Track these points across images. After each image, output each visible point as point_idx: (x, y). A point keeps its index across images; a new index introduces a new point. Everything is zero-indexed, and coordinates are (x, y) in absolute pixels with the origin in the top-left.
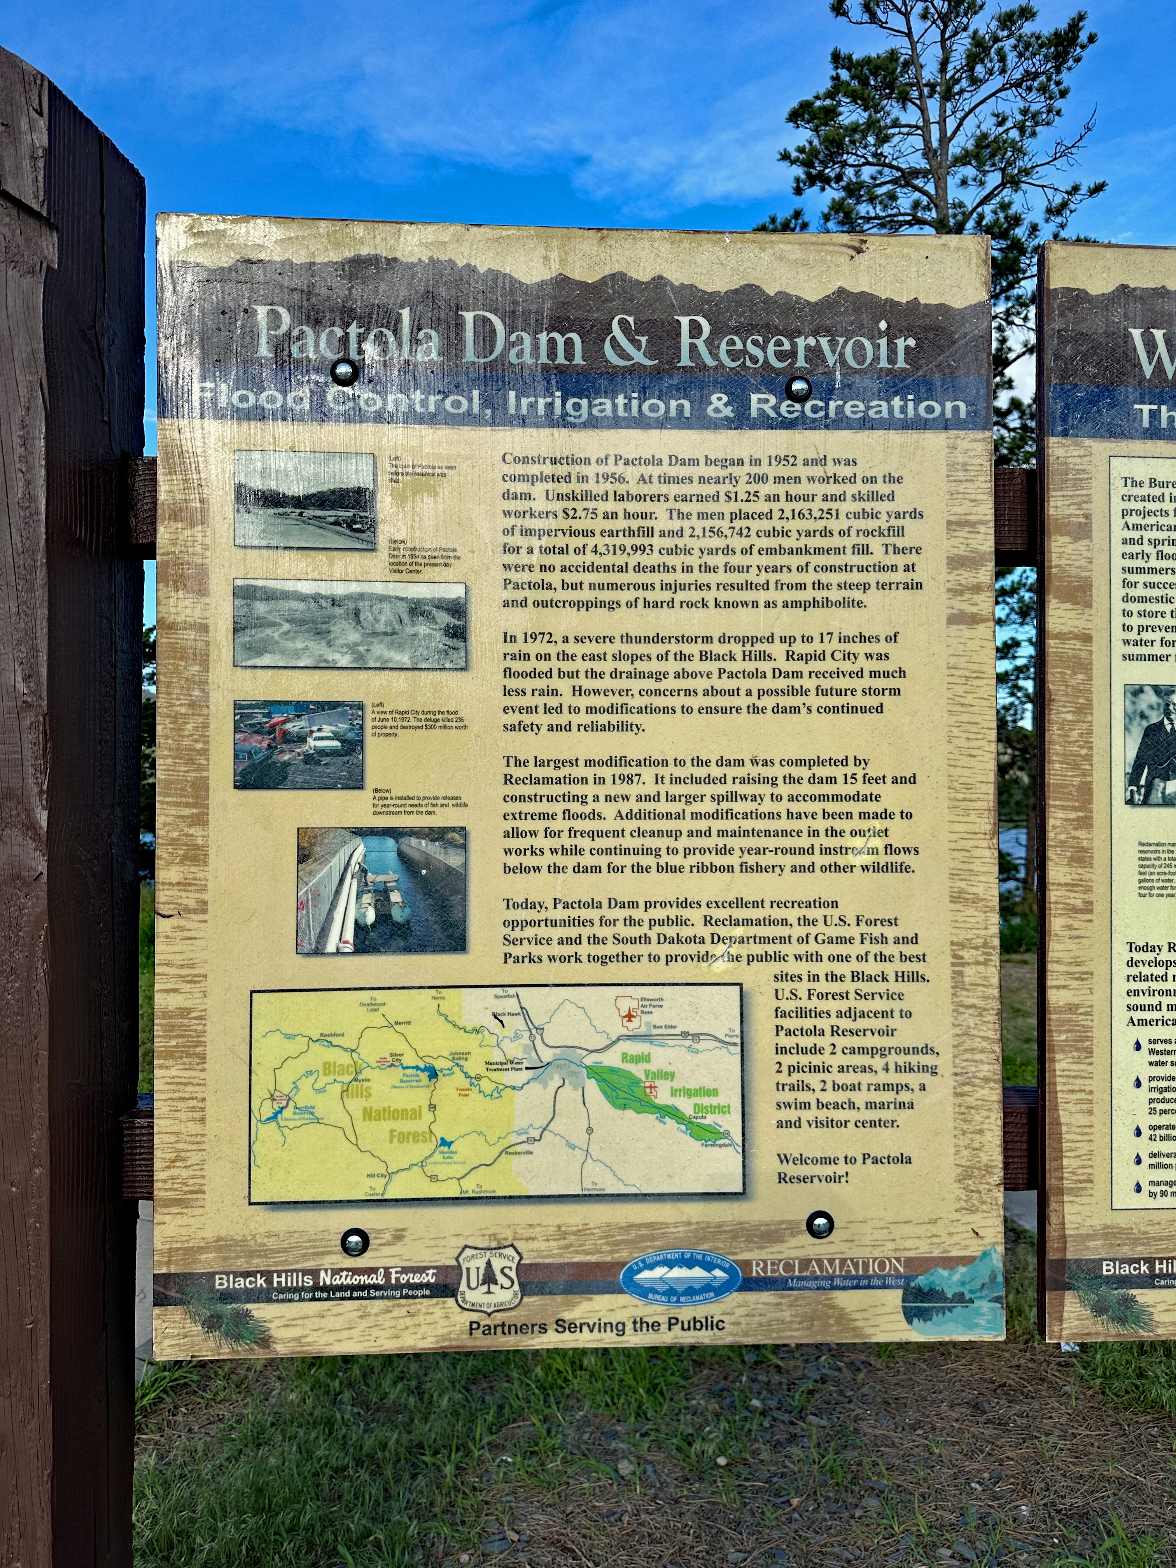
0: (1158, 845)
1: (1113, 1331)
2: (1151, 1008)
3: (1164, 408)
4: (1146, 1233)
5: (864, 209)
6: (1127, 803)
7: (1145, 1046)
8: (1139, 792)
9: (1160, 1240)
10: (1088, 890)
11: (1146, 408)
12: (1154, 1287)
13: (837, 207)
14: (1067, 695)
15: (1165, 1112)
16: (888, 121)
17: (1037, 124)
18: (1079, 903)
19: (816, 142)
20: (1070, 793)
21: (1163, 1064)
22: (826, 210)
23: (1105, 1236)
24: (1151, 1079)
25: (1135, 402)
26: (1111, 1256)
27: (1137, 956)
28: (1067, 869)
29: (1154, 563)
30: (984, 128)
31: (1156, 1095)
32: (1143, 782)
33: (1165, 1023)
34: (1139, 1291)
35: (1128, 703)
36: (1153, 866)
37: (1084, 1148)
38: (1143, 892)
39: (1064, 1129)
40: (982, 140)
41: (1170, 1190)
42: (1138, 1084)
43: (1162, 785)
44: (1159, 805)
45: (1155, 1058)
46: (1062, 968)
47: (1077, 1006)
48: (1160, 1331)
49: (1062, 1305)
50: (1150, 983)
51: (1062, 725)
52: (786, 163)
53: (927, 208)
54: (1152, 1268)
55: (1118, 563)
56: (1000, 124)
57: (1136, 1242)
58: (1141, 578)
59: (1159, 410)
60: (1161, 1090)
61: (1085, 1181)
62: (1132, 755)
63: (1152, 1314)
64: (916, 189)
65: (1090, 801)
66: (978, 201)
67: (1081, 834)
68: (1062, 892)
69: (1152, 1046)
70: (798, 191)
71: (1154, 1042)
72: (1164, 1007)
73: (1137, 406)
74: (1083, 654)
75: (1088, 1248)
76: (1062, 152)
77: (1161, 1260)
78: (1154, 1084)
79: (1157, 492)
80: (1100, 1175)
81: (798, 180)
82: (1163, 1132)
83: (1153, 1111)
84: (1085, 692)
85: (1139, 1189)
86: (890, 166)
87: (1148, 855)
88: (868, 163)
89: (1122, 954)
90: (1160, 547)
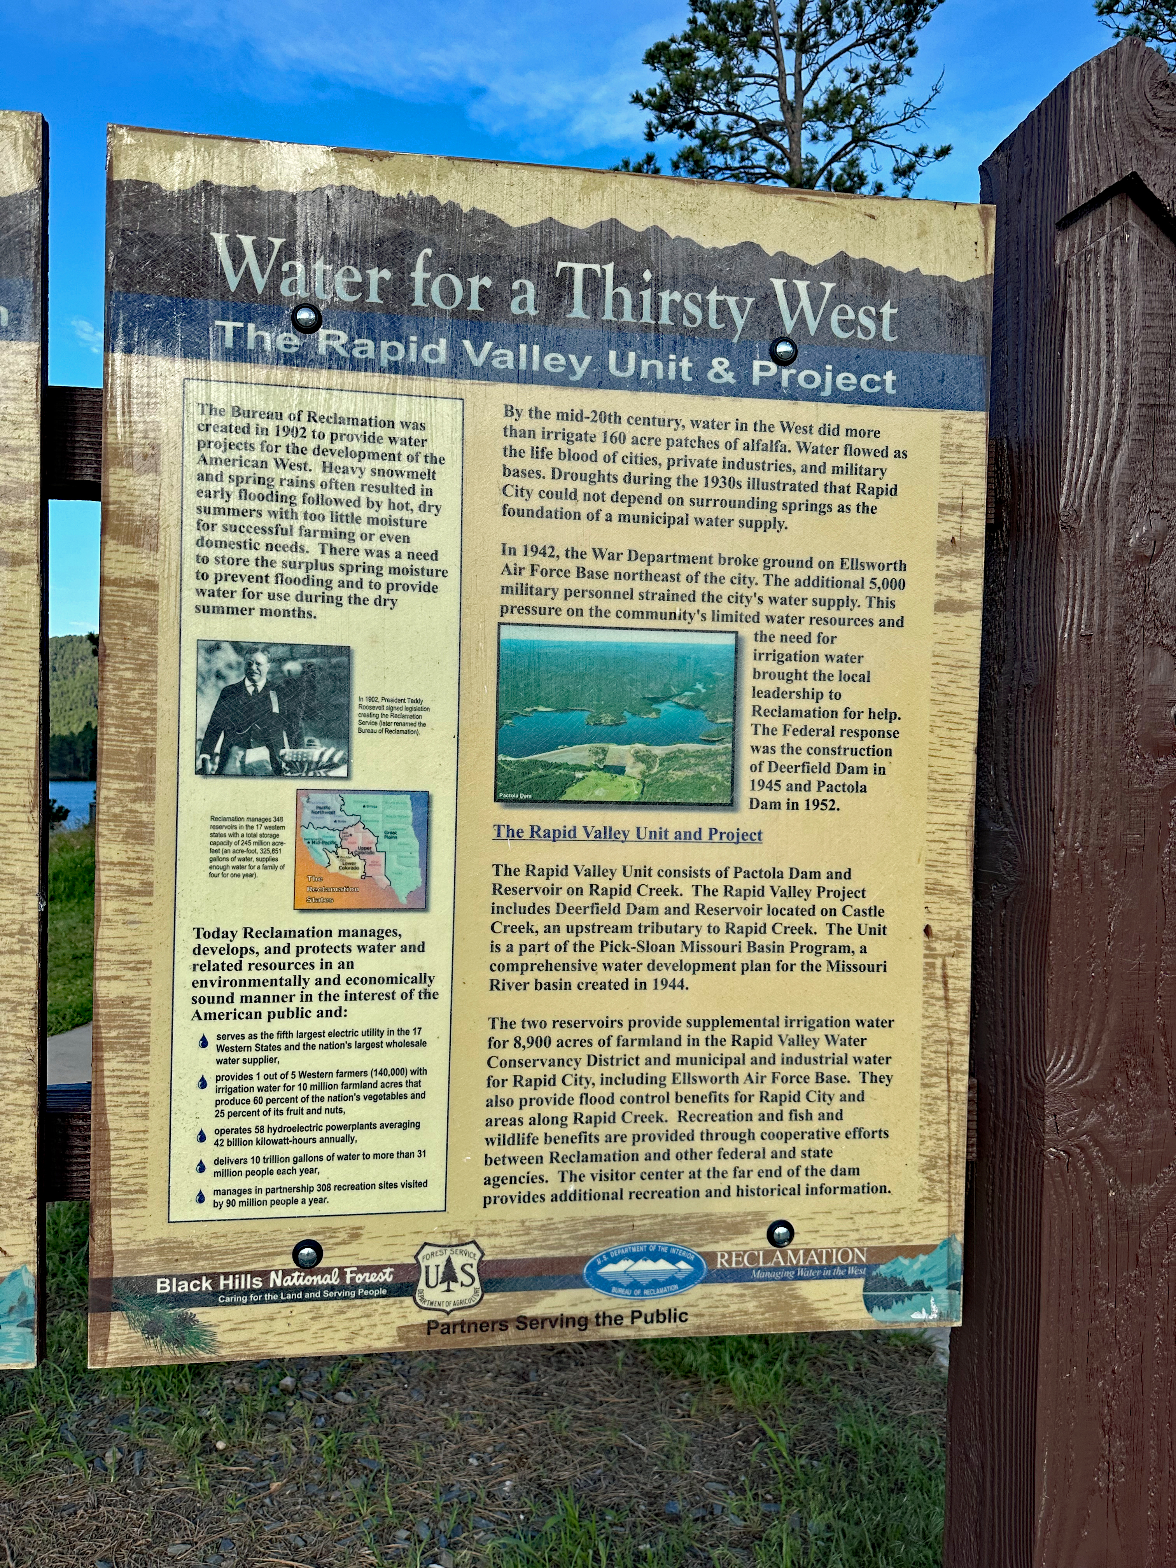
0: (233, 819)
1: (167, 1354)
2: (221, 1000)
3: (251, 327)
4: (208, 1246)
5: (718, 160)
6: (197, 773)
7: (213, 1042)
8: (212, 760)
9: (226, 1253)
10: (147, 869)
11: (229, 325)
12: (217, 1304)
13: (688, 155)
14: (125, 649)
15: (235, 1114)
16: (742, 69)
17: (886, 83)
18: (136, 885)
19: (667, 86)
20: (127, 761)
21: (234, 1061)
22: (675, 158)
23: (160, 1251)
24: (219, 1078)
25: (216, 318)
26: (167, 1272)
27: (205, 943)
28: (122, 846)
29: (235, 503)
30: (837, 83)
31: (224, 1096)
32: (217, 749)
33: (237, 1016)
34: (201, 1309)
35: (201, 660)
36: (228, 843)
37: (136, 1155)
38: (214, 871)
39: (113, 1135)
40: (835, 97)
41: (238, 1199)
42: (203, 1084)
43: (241, 753)
44: (236, 776)
45: (224, 1055)
46: (115, 957)
47: (131, 1000)
48: (223, 1352)
49: (108, 1327)
50: (220, 973)
51: (119, 683)
52: (638, 107)
53: (781, 162)
54: (215, 1283)
55: (192, 501)
56: (854, 80)
57: (197, 1256)
58: (220, 520)
59: (245, 329)
60: (230, 1091)
61: (137, 1192)
62: (205, 719)
63: (214, 1334)
64: (771, 142)
65: (152, 771)
66: (829, 157)
67: (139, 806)
68: (116, 872)
69: (221, 1042)
70: (650, 137)
71: (224, 1037)
72: (237, 999)
73: (218, 323)
74: (147, 604)
75: (139, 1265)
76: (911, 113)
77: (226, 1275)
78: (221, 1084)
79: (242, 422)
80: (155, 1184)
81: (649, 125)
82: (231, 1137)
83: (219, 1114)
84: (149, 645)
85: (201, 1198)
86: (743, 116)
87: (222, 831)
88: (721, 111)
89: (186, 940)
90: (243, 486)
